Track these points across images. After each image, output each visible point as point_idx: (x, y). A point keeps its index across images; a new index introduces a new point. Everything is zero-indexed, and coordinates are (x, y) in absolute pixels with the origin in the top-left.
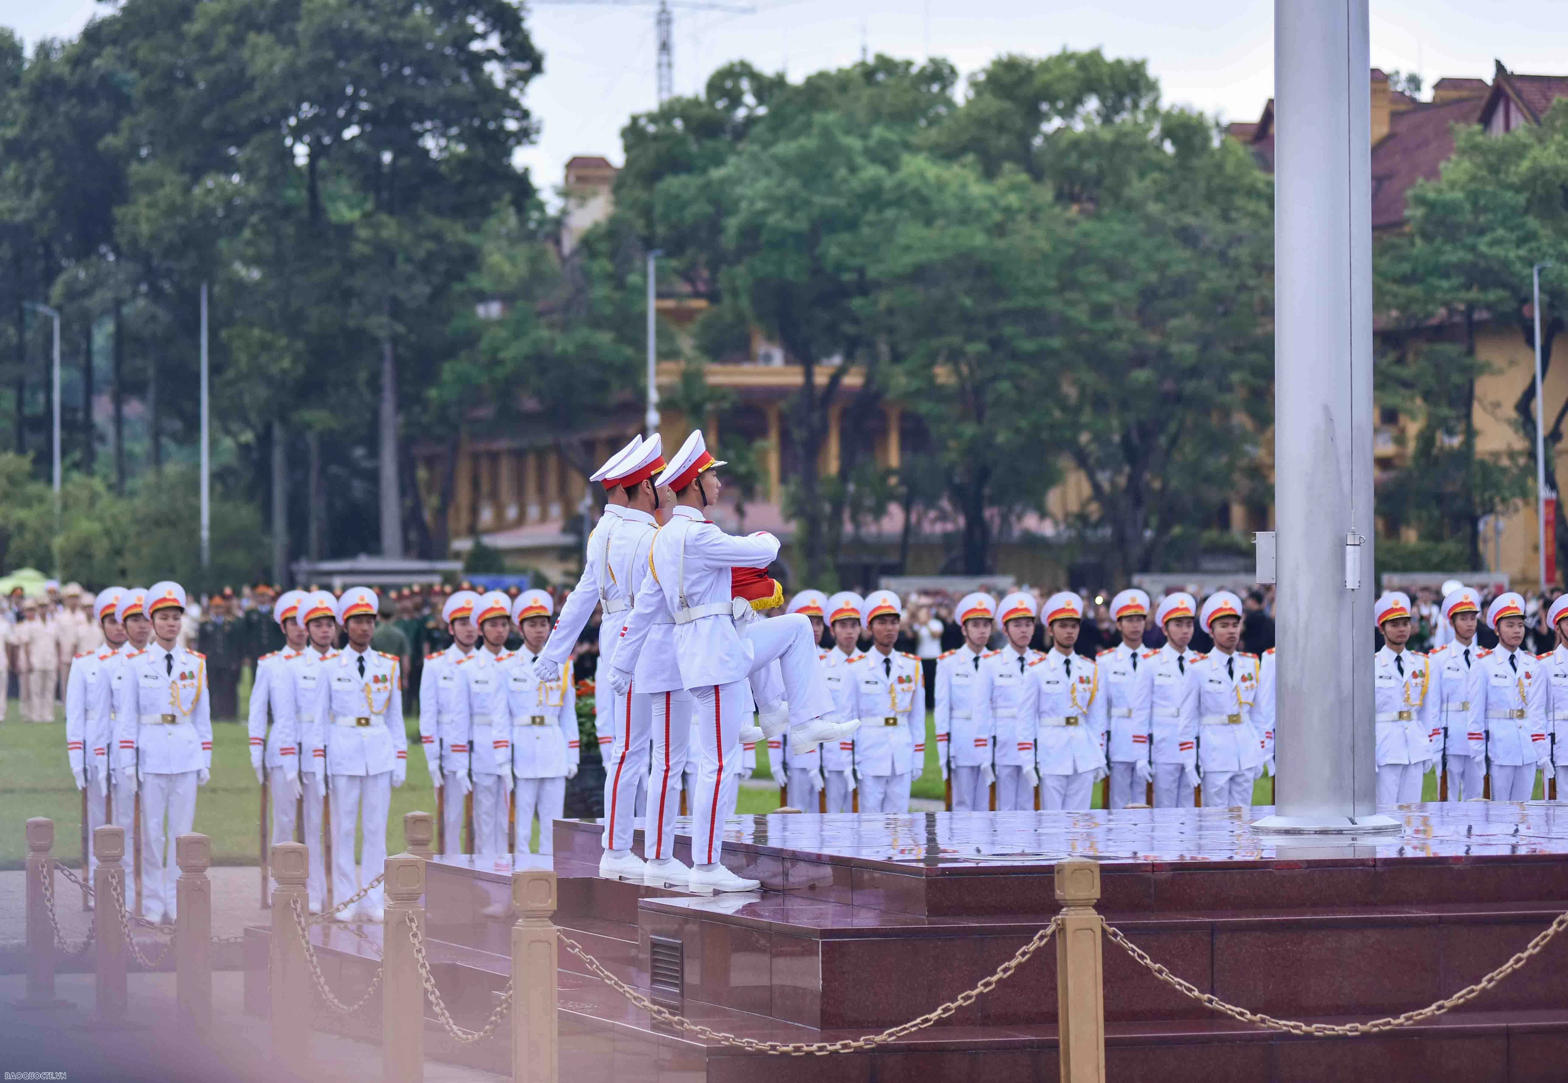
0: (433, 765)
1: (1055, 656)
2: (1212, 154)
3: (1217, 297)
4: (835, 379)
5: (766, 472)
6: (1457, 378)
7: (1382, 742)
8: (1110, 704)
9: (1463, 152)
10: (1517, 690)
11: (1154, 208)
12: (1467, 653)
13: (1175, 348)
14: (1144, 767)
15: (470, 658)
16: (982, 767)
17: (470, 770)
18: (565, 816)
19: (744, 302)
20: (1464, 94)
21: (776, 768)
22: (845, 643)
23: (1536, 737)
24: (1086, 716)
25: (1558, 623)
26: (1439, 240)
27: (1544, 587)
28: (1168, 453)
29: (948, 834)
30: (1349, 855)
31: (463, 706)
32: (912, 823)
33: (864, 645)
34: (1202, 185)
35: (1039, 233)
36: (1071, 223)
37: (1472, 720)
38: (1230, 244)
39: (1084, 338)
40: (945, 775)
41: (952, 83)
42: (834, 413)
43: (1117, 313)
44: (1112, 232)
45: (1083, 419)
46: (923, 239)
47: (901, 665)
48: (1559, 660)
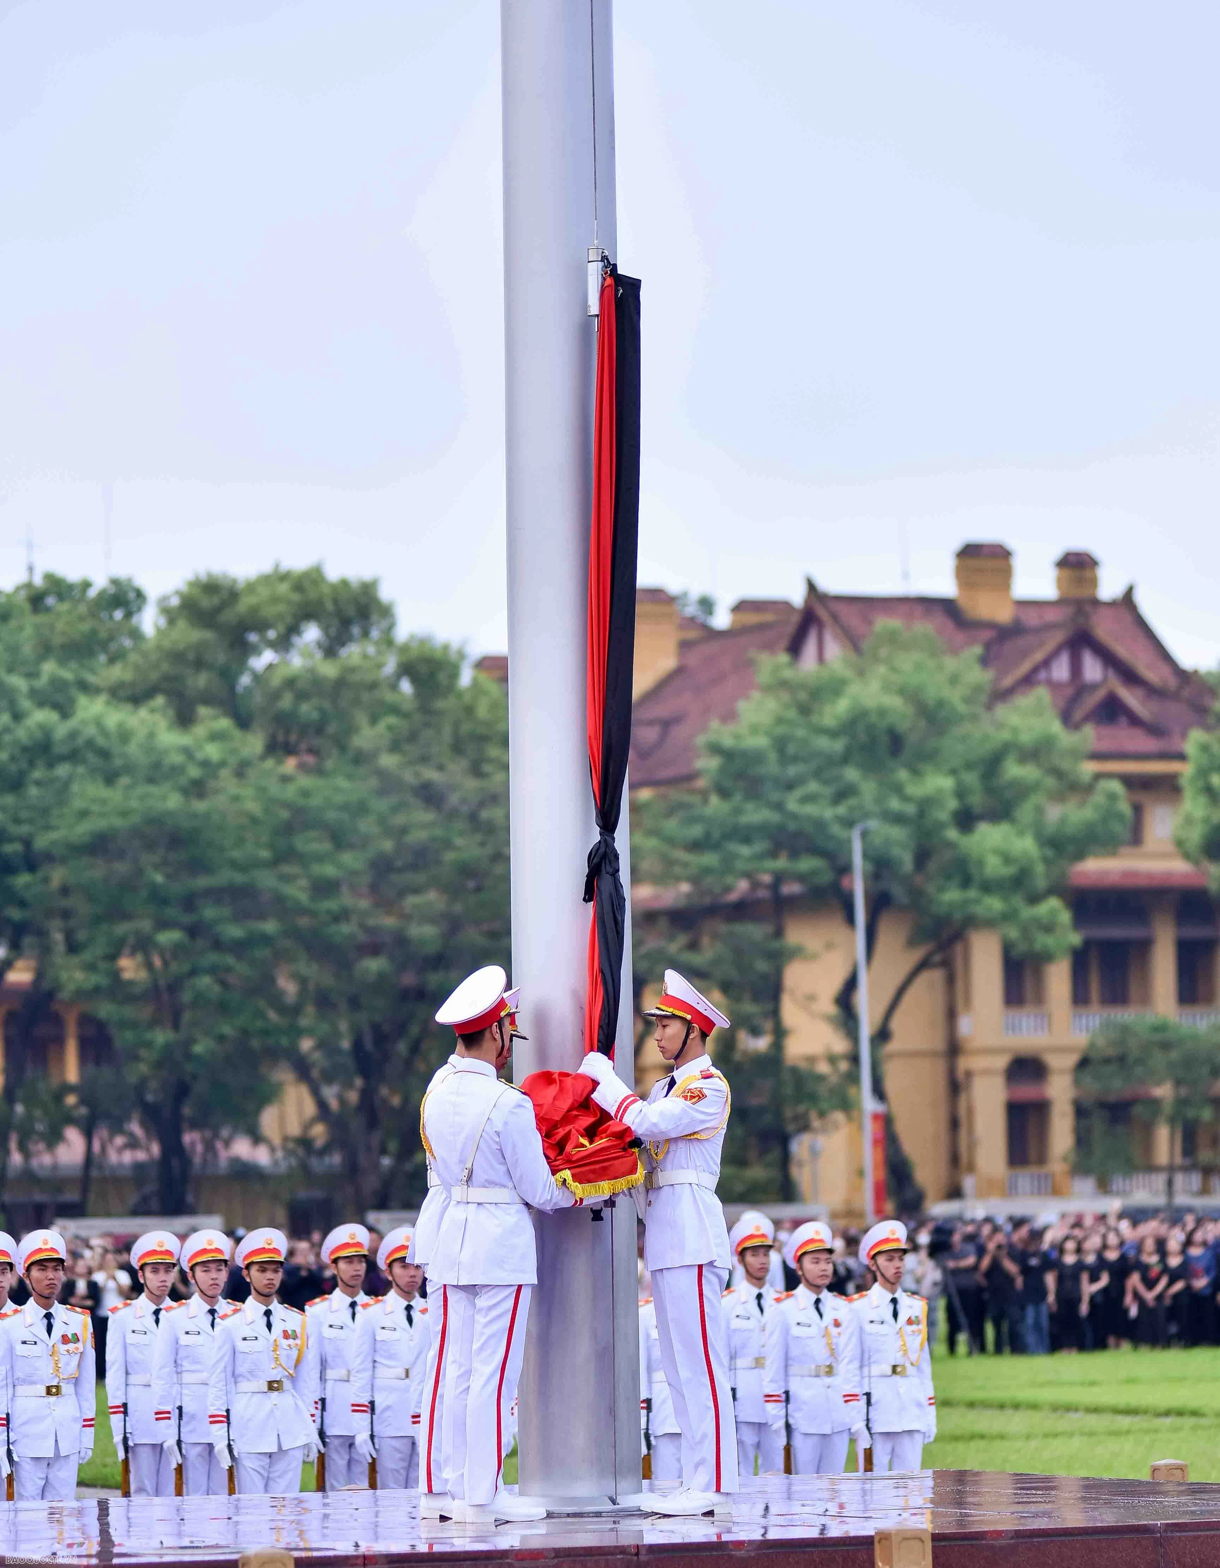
1: (252, 1306)
2: (460, 695)
3: (466, 870)
6: (762, 966)
7: (659, 1408)
8: (324, 1364)
9: (768, 689)
10: (824, 1341)
11: (388, 761)
12: (760, 1297)
13: (414, 931)
16: (165, 1446)
20: (768, 617)
23: (850, 1398)
24: (292, 1378)
25: (874, 1258)
26: (738, 797)
28: (409, 1064)
29: (123, 1524)
30: (608, 1541)
32: (80, 1513)
34: (447, 731)
35: (247, 792)
36: (285, 779)
37: (768, 1379)
38: (482, 804)
39: (303, 922)
40: (121, 1455)
41: (139, 609)
43: (345, 889)
44: (337, 789)
45: (304, 1022)
46: (104, 802)
47: (65, 1319)
48: (875, 1303)
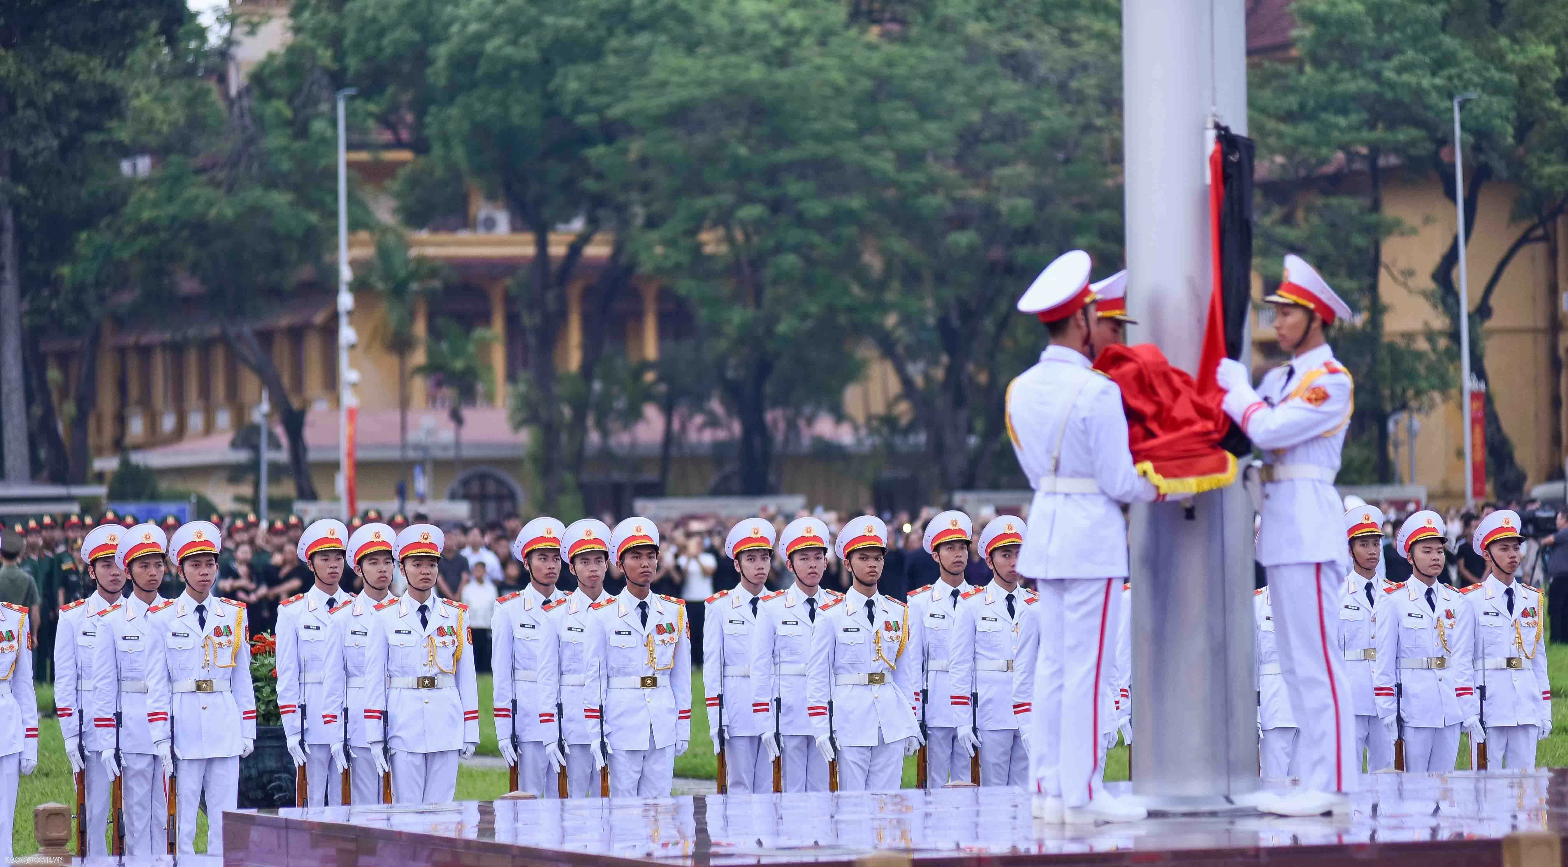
0: (71, 745)
1: (854, 597)
3: (1055, 141)
4: (575, 249)
5: (489, 368)
6: (1359, 240)
7: (1269, 701)
8: (925, 654)
10: (1436, 632)
11: (975, 28)
12: (1369, 587)
13: (1004, 205)
14: (968, 735)
15: (116, 607)
16: (763, 738)
17: (117, 749)
18: (240, 805)
19: (459, 153)
21: (505, 743)
22: (588, 584)
23: (1462, 691)
24: (894, 671)
25: (1487, 548)
26: (1334, 66)
27: (1471, 503)
28: (996, 339)
29: (721, 823)
30: (1225, 843)
31: (108, 669)
32: (676, 809)
33: (614, 585)
35: (831, 61)
36: (871, 47)
38: (1072, 73)
39: (890, 194)
40: (717, 749)
42: (575, 291)
43: (930, 159)
44: (923, 59)
45: (890, 296)
46: (683, 72)
47: (660, 609)
48: (1490, 594)
